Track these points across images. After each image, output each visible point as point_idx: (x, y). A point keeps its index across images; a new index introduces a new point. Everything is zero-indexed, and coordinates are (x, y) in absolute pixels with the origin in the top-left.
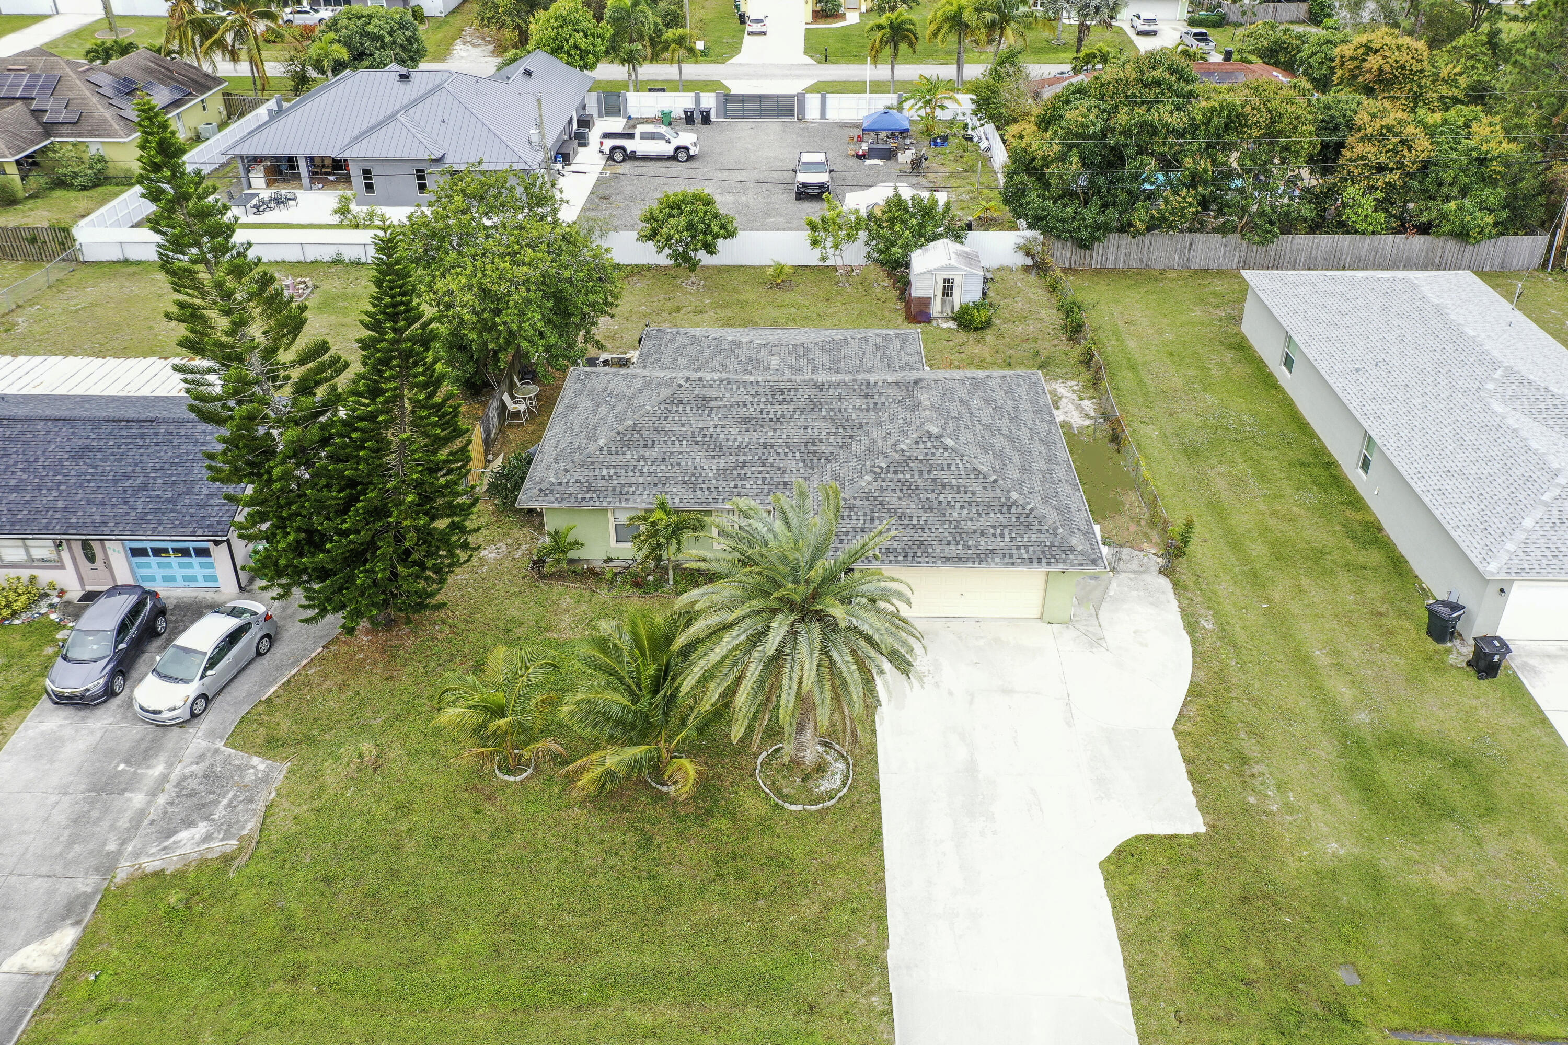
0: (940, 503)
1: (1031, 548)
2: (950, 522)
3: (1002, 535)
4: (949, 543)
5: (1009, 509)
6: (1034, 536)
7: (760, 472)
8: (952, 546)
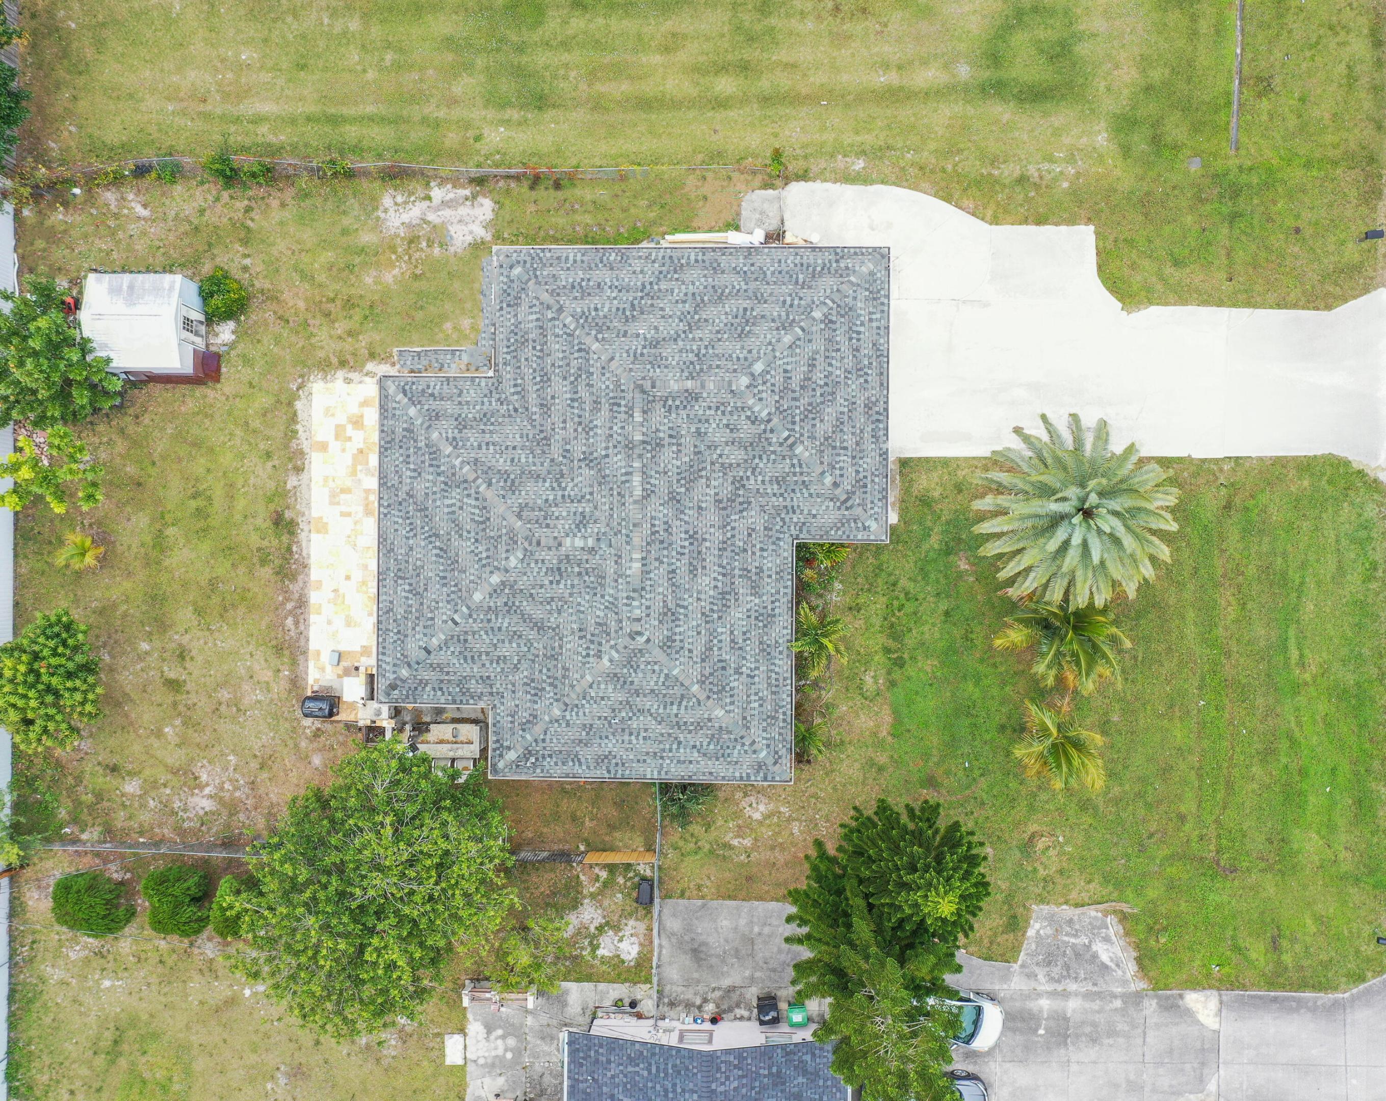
1: (871, 309)
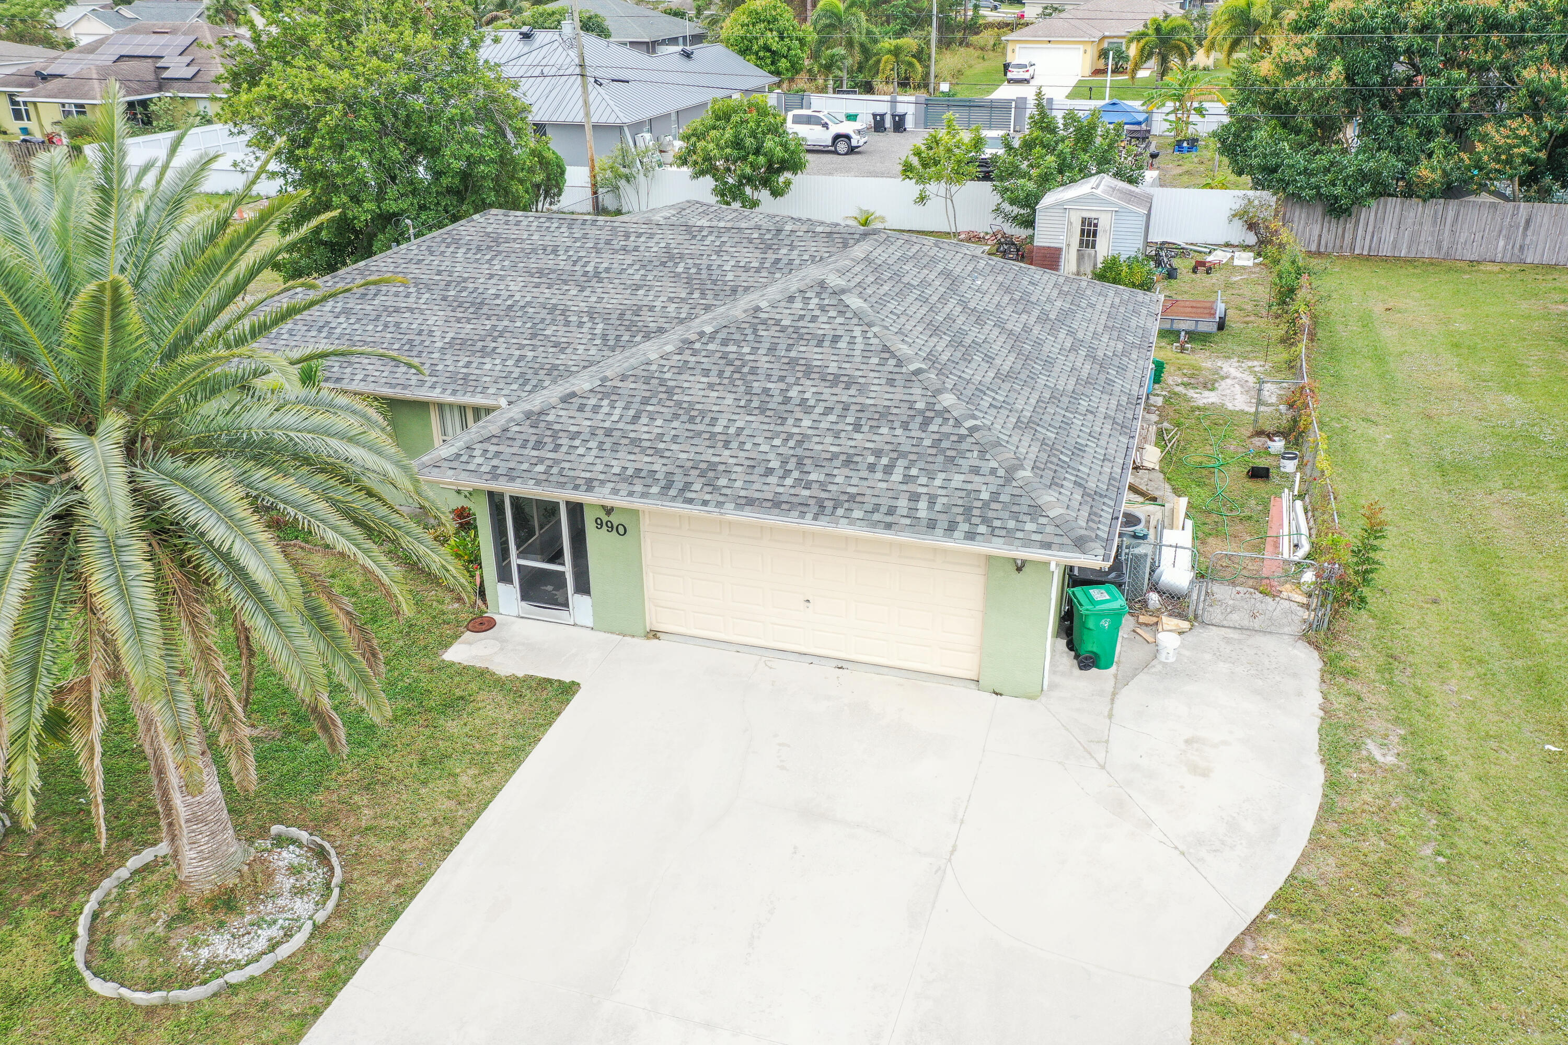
0: (787, 400)
2: (790, 435)
3: (888, 470)
4: (769, 472)
5: (926, 423)
6: (959, 478)
7: (521, 347)
8: (773, 480)
